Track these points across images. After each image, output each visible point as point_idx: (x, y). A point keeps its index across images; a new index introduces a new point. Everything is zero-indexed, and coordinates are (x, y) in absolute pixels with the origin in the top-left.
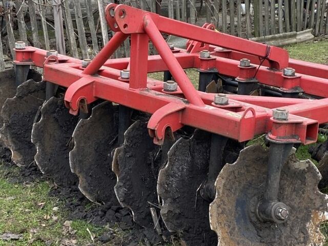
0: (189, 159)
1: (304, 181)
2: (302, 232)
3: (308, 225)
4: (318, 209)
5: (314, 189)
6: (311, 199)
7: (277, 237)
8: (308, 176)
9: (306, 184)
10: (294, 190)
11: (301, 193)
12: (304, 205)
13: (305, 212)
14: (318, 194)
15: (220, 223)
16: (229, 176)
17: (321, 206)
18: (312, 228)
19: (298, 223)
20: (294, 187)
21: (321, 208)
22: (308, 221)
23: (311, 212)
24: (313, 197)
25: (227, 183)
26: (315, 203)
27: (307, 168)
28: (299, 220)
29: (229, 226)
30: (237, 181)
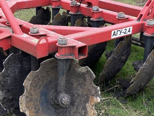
0: (19, 66)
1: (85, 79)
2: (84, 109)
3: (87, 105)
4: (93, 95)
5: (91, 84)
6: (89, 90)
7: (68, 112)
8: (87, 76)
9: (86, 81)
10: (79, 85)
11: (83, 86)
12: (85, 93)
13: (86, 97)
14: (93, 87)
15: (29, 107)
16: (34, 78)
17: (95, 94)
18: (90, 106)
19: (81, 104)
20: (79, 83)
21: (95, 95)
22: (87, 103)
23: (89, 97)
24: (90, 89)
25: (33, 83)
26: (91, 92)
27: (86, 71)
28: (82, 102)
29: (35, 108)
30: (40, 81)
